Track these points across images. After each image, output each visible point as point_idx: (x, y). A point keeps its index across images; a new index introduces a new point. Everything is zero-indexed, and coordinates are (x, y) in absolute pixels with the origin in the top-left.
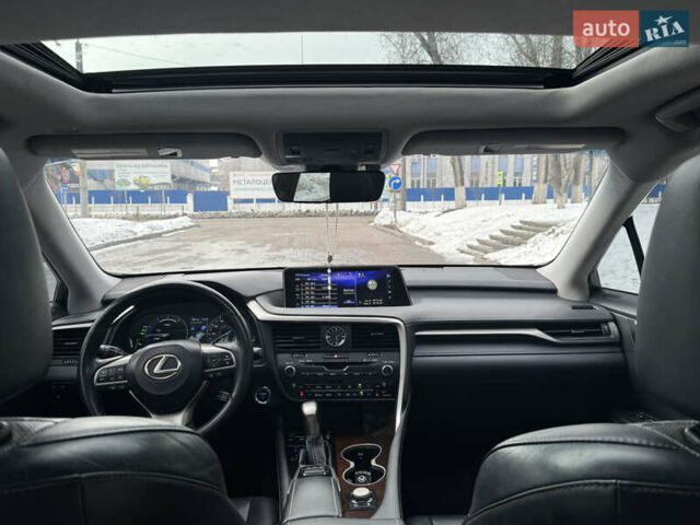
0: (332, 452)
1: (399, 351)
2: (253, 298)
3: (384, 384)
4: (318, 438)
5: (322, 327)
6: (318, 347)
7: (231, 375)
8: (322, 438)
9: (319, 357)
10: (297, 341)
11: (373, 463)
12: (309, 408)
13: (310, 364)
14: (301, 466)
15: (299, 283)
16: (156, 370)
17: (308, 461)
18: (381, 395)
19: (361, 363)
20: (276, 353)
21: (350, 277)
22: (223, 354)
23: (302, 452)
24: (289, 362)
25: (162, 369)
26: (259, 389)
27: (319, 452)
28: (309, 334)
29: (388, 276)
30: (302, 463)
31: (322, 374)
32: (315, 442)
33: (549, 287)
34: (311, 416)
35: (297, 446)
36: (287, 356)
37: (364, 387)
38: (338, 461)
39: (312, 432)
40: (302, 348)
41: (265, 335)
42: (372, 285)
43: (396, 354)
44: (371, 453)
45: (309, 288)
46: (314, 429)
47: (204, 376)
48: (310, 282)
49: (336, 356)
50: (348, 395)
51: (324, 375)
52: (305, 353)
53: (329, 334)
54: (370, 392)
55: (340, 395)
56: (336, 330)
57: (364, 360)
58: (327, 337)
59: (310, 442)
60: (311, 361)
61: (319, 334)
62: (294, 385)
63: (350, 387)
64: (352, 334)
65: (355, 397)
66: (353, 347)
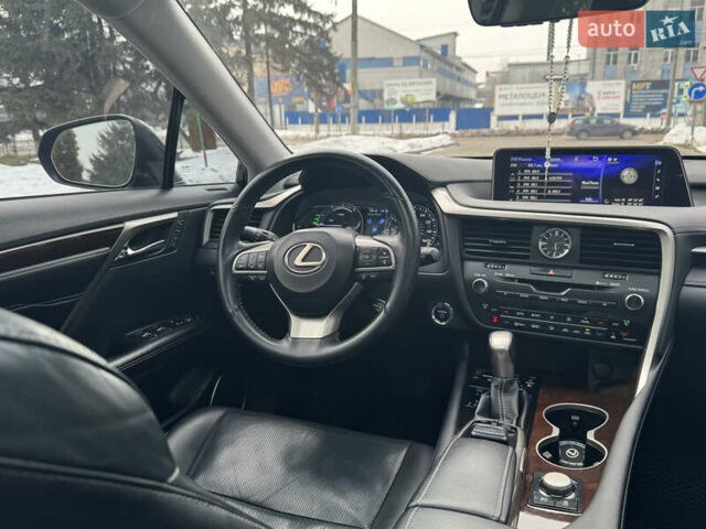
0: (530, 407)
1: (659, 275)
2: (443, 185)
3: (627, 323)
4: (511, 383)
5: (536, 229)
7: (388, 278)
8: (516, 385)
9: (524, 271)
10: (495, 247)
11: (590, 435)
12: (500, 341)
13: (512, 279)
14: (478, 418)
15: (515, 170)
16: (298, 261)
17: (490, 412)
18: (619, 339)
19: (592, 287)
20: (463, 260)
21: (595, 162)
22: (379, 251)
23: (483, 398)
24: (477, 271)
25: (303, 260)
26: (440, 304)
27: (508, 403)
28: (513, 238)
29: (658, 163)
30: (479, 414)
31: (526, 295)
32: (505, 389)
34: (502, 351)
35: (480, 389)
36: (480, 265)
37: (592, 323)
38: (536, 422)
39: (502, 374)
40: (500, 257)
41: (450, 234)
42: (629, 176)
43: (655, 278)
44: (592, 420)
45: (530, 176)
46: (505, 370)
47: (354, 276)
48: (531, 169)
49: (551, 272)
50: (566, 330)
51: (530, 298)
52: (504, 263)
53: (544, 240)
54: (600, 331)
55: (552, 328)
56: (557, 234)
57: (598, 283)
58: (541, 244)
59: (496, 387)
60: (512, 276)
61: (529, 239)
62: (485, 306)
63: (569, 319)
64: (582, 241)
65: (577, 335)
66: (582, 261)
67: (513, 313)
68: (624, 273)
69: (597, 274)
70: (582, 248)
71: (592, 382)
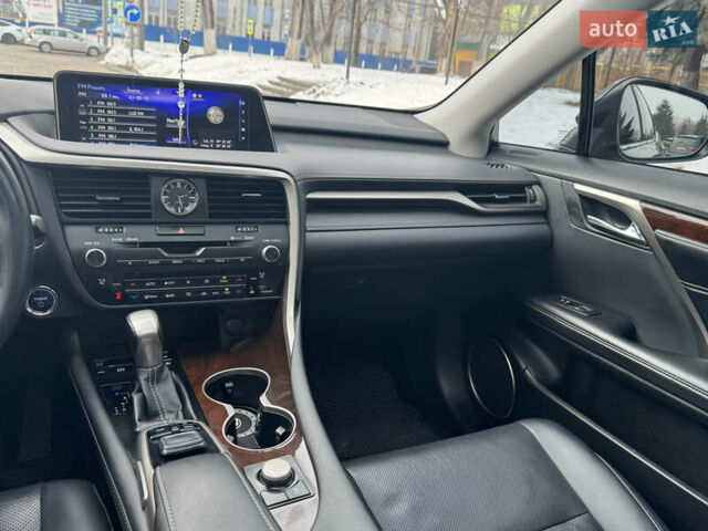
1: (287, 223)
2: (5, 119)
4: (161, 370)
6: (149, 215)
8: (167, 370)
9: (149, 233)
10: (104, 204)
11: (264, 400)
12: (144, 323)
13: (134, 244)
14: (146, 426)
15: (85, 100)
17: (149, 414)
18: (258, 293)
19: (226, 243)
20: (63, 224)
23: (136, 399)
24: (90, 241)
26: (34, 291)
27: (165, 393)
28: (127, 193)
29: (242, 103)
31: (157, 262)
32: (156, 378)
33: (439, 138)
34: (146, 336)
36: (89, 230)
37: (231, 281)
40: (114, 217)
42: (215, 115)
43: (280, 228)
46: (150, 355)
49: (181, 231)
50: (204, 294)
51: (161, 264)
52: (120, 225)
53: (165, 194)
54: (239, 288)
55: (189, 294)
56: (179, 185)
57: (232, 238)
58: (163, 198)
59: (147, 380)
60: (135, 240)
61: (149, 192)
62: (102, 282)
63: (207, 281)
64: (209, 193)
65: (216, 297)
66: (211, 216)
67: (141, 285)
68: (256, 224)
69: (231, 228)
70: (209, 200)
71: (224, 339)
